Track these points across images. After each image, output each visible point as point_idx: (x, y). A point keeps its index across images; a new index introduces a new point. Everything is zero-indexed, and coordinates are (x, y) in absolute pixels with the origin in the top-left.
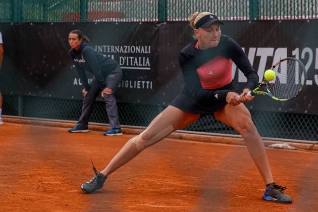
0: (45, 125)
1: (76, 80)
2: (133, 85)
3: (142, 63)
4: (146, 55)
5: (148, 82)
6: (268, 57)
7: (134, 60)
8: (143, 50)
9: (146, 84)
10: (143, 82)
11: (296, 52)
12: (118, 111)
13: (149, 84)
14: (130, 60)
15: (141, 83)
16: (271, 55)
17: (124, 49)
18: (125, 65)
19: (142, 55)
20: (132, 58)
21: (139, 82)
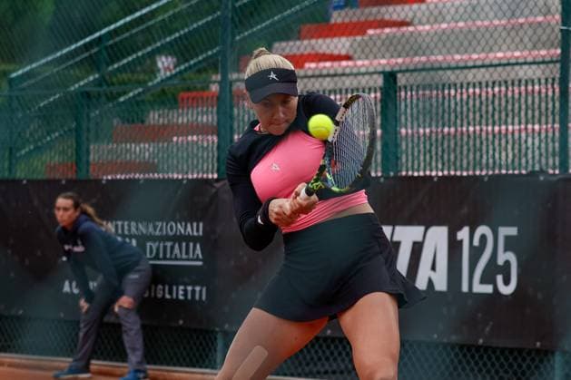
0: (10, 365)
1: (67, 283)
2: (171, 293)
3: (187, 253)
4: (195, 239)
5: (198, 289)
6: (415, 244)
7: (172, 248)
8: (189, 229)
9: (193, 291)
10: (190, 288)
11: (463, 234)
12: (144, 340)
13: (200, 292)
14: (165, 247)
15: (185, 291)
16: (420, 239)
17: (155, 228)
18: (157, 258)
19: (188, 239)
20: (169, 244)
21: (181, 288)
